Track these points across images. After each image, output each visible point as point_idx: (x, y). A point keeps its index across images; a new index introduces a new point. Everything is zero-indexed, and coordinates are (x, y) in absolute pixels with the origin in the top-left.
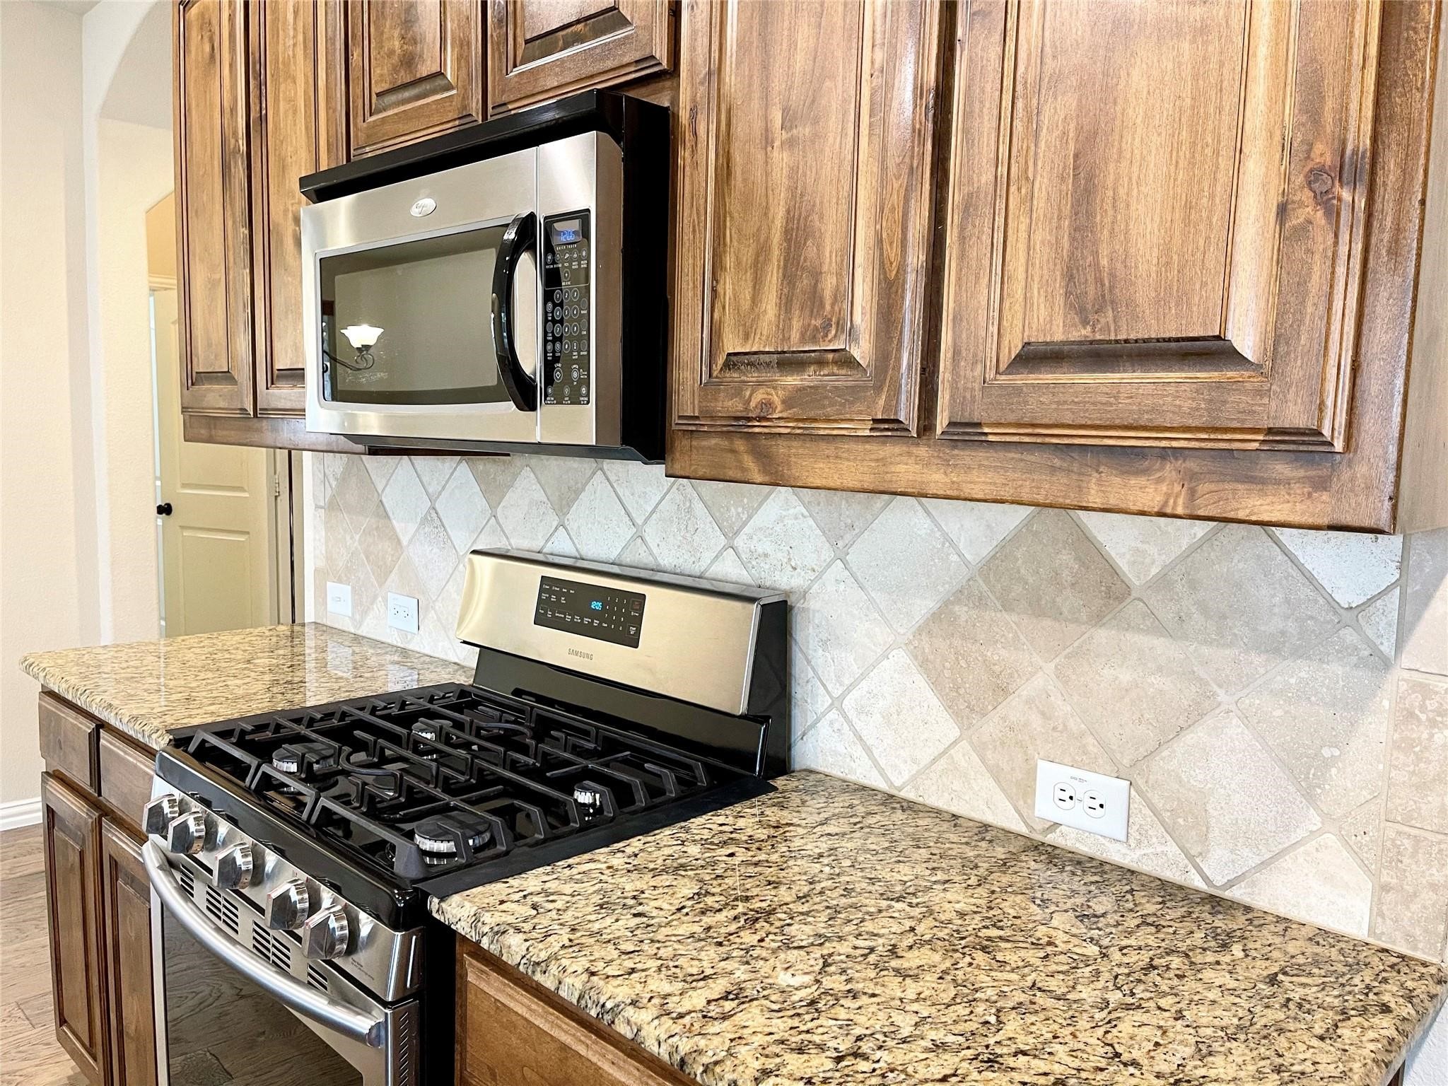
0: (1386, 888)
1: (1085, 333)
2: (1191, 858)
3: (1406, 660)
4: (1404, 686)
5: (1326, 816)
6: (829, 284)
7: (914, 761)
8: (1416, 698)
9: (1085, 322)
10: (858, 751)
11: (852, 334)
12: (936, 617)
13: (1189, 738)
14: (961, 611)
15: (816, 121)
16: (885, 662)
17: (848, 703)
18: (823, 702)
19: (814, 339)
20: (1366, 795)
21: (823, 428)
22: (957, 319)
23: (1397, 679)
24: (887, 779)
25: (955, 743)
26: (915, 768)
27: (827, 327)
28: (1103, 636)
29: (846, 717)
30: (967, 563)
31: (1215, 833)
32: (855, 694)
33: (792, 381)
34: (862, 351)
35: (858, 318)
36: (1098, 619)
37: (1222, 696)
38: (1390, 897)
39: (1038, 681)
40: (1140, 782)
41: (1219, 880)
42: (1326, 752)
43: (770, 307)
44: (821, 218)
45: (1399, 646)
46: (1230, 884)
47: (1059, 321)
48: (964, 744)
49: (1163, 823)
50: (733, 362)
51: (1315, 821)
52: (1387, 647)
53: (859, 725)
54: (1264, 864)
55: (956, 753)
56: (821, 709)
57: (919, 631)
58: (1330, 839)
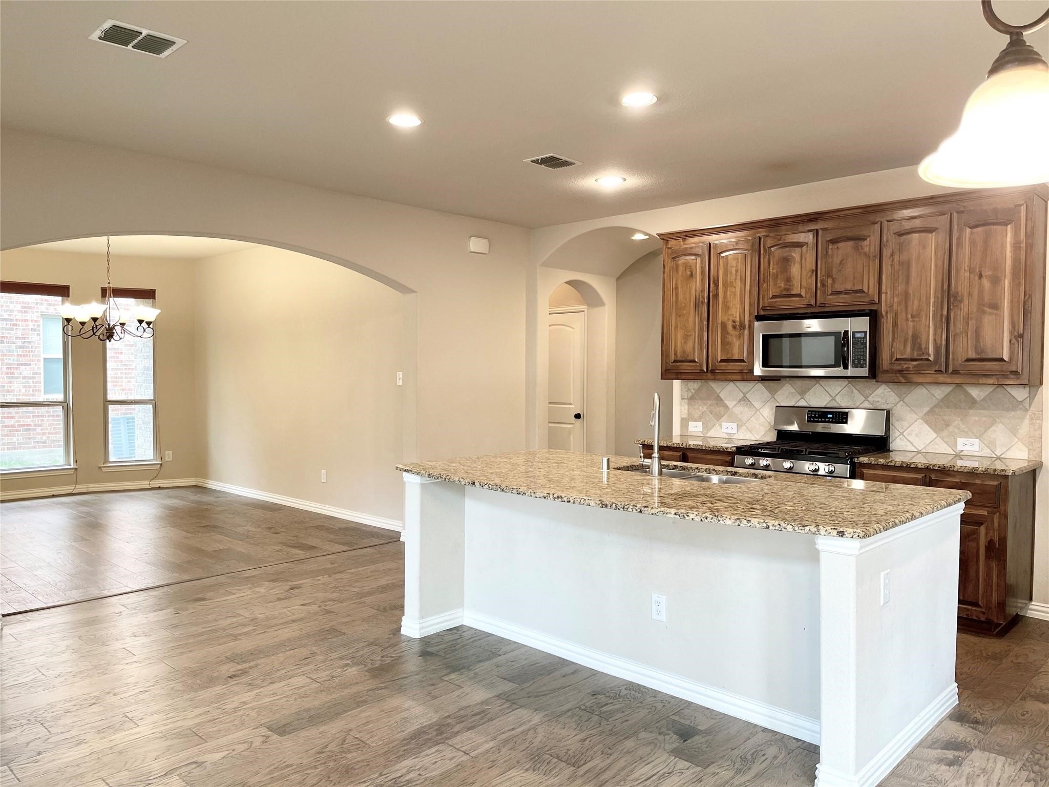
0: (1030, 449)
1: (979, 357)
2: (993, 452)
3: (1031, 409)
4: (1031, 414)
5: (1018, 439)
6: (923, 346)
7: (925, 443)
8: (1033, 416)
9: (979, 355)
10: (909, 443)
11: (929, 355)
12: (929, 411)
13: (991, 429)
14: (937, 410)
15: (919, 318)
16: (916, 423)
17: (904, 434)
18: (897, 434)
19: (920, 356)
20: (1026, 434)
21: (923, 372)
22: (953, 353)
23: (1030, 413)
24: (917, 449)
25: (936, 438)
26: (925, 445)
27: (923, 353)
28: (971, 411)
29: (904, 436)
30: (938, 399)
31: (997, 446)
32: (907, 431)
33: (914, 363)
34: (931, 358)
35: (930, 352)
36: (970, 408)
37: (997, 420)
38: (1031, 451)
39: (956, 422)
40: (981, 439)
41: (999, 455)
42: (1018, 427)
43: (909, 349)
44: (921, 335)
45: (1030, 407)
46: (1001, 455)
47: (974, 355)
48: (938, 438)
49: (987, 446)
50: (897, 360)
51: (1017, 440)
52: (1027, 407)
53: (908, 438)
54: (1008, 450)
55: (936, 440)
56: (896, 436)
57: (925, 414)
58: (1020, 443)
